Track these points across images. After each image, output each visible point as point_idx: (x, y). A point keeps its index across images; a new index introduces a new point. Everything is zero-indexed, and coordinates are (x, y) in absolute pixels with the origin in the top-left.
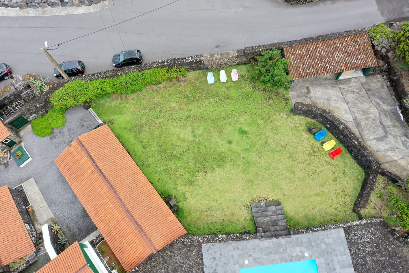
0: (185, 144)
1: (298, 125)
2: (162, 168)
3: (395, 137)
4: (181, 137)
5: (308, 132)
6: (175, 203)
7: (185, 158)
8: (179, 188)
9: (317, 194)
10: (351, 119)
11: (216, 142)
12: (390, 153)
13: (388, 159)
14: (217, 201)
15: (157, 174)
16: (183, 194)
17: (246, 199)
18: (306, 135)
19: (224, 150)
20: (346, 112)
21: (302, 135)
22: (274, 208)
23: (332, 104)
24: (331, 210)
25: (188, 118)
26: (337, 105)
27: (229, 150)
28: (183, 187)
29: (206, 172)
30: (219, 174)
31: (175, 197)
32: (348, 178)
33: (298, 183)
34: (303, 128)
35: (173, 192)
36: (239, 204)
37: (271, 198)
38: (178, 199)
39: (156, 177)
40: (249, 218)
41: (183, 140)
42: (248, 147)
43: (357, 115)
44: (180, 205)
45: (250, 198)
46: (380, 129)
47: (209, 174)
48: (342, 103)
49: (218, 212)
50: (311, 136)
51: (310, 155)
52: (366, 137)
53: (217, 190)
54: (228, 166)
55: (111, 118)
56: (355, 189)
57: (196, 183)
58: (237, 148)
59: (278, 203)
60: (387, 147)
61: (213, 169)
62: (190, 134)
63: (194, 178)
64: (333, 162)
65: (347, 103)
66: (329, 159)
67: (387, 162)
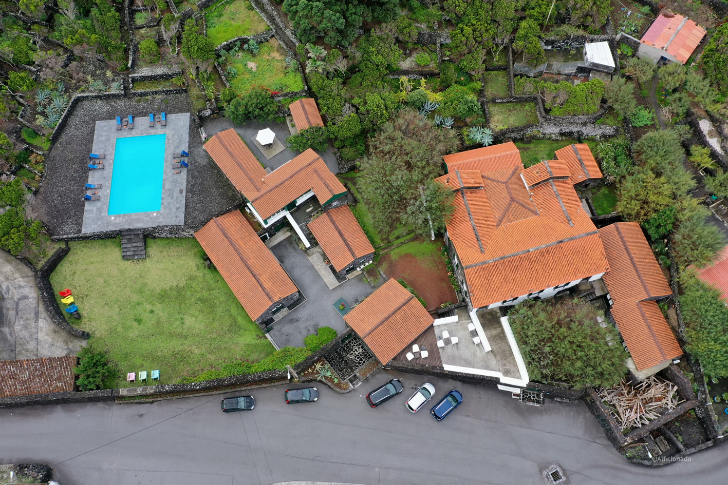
0: (191, 312)
1: (87, 323)
2: (214, 291)
3: (12, 298)
4: (194, 319)
5: (81, 315)
6: (206, 263)
7: (193, 300)
8: (201, 274)
9: (92, 263)
10: (40, 320)
11: (164, 312)
12: (22, 284)
13: (26, 279)
14: (172, 263)
15: (219, 286)
16: (198, 269)
17: (148, 263)
18: (84, 313)
19: (159, 305)
20: (41, 328)
21: (87, 314)
22: (128, 253)
23: (51, 340)
24: (85, 250)
25: (186, 337)
26: (46, 337)
27: (154, 305)
28: (198, 274)
29: (177, 286)
30: (166, 284)
31: (205, 267)
32: (64, 274)
33: (105, 272)
34: (84, 320)
35: (207, 271)
36: (154, 259)
37: (129, 262)
38: (203, 265)
39: (220, 285)
40: (149, 249)
41: (193, 316)
42: (137, 307)
43: (33, 325)
44: (202, 261)
45: (145, 263)
46: (20, 308)
47: (175, 284)
48: (42, 339)
49: (172, 254)
50: (80, 311)
51: (87, 296)
52: (35, 302)
53: (170, 271)
54: (158, 290)
55: (258, 342)
56: (62, 265)
57: (187, 278)
58: (147, 306)
59: (125, 258)
60: (22, 290)
61: (171, 289)
62: (186, 322)
63: (188, 282)
64: (70, 288)
65: (37, 339)
66: (73, 291)
67: (28, 277)
